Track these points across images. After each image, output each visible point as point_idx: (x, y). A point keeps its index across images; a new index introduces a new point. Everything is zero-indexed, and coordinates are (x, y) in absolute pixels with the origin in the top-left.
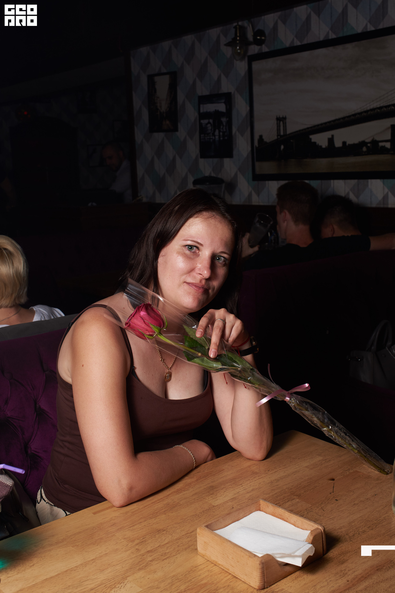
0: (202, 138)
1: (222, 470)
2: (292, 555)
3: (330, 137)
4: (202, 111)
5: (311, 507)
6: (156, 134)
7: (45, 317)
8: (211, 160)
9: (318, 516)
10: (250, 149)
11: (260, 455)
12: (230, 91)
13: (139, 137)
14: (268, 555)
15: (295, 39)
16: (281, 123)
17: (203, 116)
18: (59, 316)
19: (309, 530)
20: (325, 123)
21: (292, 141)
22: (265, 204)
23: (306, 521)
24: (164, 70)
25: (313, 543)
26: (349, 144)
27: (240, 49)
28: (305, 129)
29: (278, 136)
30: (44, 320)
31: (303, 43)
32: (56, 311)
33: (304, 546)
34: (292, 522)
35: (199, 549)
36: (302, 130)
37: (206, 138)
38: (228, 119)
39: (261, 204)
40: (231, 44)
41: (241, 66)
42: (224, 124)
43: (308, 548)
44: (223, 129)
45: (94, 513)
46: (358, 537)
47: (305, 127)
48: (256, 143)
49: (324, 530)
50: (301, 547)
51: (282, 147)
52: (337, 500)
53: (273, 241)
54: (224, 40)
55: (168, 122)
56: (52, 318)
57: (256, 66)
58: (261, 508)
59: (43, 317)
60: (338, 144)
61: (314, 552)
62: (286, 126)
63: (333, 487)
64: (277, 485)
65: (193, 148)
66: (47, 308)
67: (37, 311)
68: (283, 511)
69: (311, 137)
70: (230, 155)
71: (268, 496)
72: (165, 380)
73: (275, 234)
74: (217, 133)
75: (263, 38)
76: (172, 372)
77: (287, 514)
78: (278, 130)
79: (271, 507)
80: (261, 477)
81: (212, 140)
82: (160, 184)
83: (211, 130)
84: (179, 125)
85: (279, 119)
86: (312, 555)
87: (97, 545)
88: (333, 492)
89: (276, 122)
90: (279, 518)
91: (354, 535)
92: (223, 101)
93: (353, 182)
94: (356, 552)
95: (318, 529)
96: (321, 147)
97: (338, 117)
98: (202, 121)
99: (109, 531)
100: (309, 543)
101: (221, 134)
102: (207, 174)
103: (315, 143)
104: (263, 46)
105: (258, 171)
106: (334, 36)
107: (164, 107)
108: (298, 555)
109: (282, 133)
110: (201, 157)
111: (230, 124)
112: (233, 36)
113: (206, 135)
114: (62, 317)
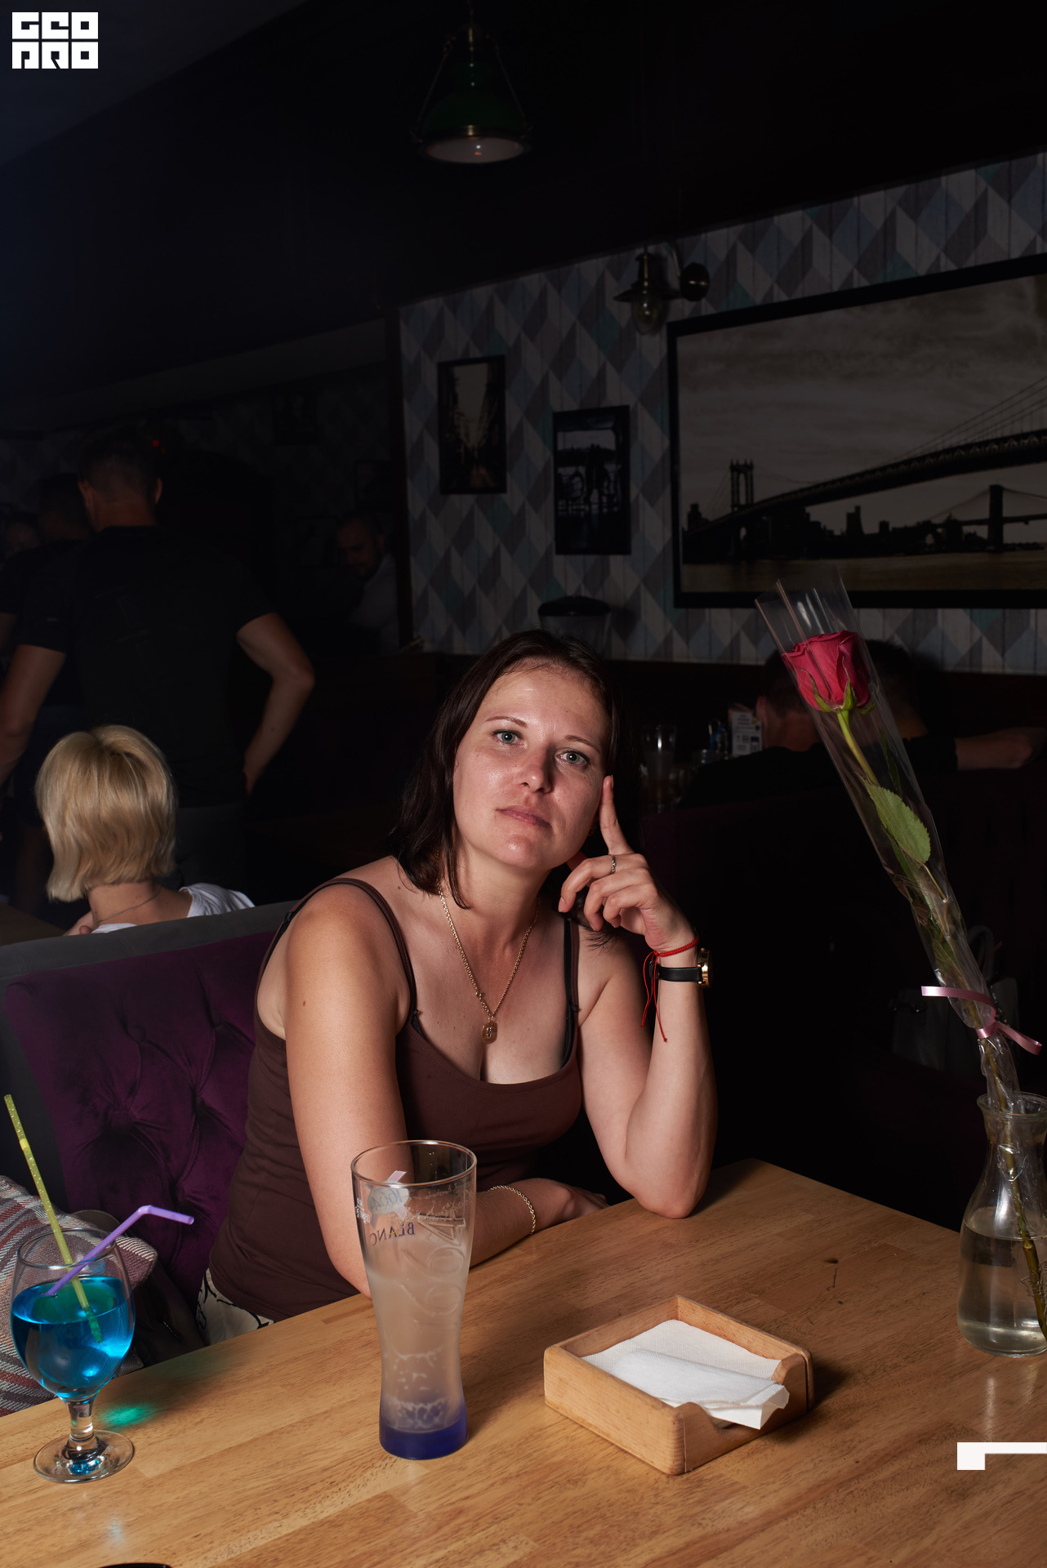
0: (560, 508)
1: (598, 1239)
2: (742, 1404)
3: (852, 510)
4: (560, 447)
5: (785, 1316)
6: (455, 499)
7: (214, 909)
8: (580, 558)
9: (799, 1335)
10: (669, 535)
11: (679, 1208)
12: (625, 403)
13: (417, 500)
14: (691, 1405)
15: (776, 289)
16: (742, 477)
17: (563, 458)
18: (242, 907)
19: (779, 1359)
20: (842, 480)
21: (764, 518)
22: (703, 661)
23: (773, 1340)
24: (475, 353)
25: (786, 1382)
26: (894, 529)
27: (649, 308)
28: (795, 493)
29: (733, 506)
30: (211, 914)
31: (793, 297)
32: (237, 897)
33: (767, 1387)
34: (745, 1342)
35: (547, 1393)
36: (789, 494)
37: (570, 508)
38: (619, 466)
39: (694, 660)
40: (631, 296)
41: (652, 347)
42: (612, 477)
43: (774, 1393)
44: (608, 488)
45: (327, 1321)
46: (883, 1377)
47: (796, 487)
48: (684, 522)
49: (811, 1358)
50: (761, 1389)
51: (743, 532)
52: (841, 1303)
53: (719, 745)
54: (613, 288)
55: (483, 471)
56: (229, 910)
57: (687, 346)
58: (680, 1313)
59: (209, 910)
60: (870, 527)
61: (787, 1402)
62: (752, 485)
63: (835, 1276)
64: (716, 1270)
65: (540, 531)
66: (218, 889)
67: (195, 896)
68: (726, 1319)
69: (809, 509)
70: (624, 549)
71: (695, 1292)
72: (484, 1039)
73: (723, 730)
74: (595, 497)
75: (703, 283)
76: (497, 1022)
77: (733, 1326)
78: (733, 493)
79: (700, 1313)
80: (681, 1253)
81: (582, 513)
82: (464, 612)
83: (582, 489)
84: (510, 480)
85: (736, 469)
86: (783, 1407)
87: (334, 1385)
88: (834, 1287)
89: (729, 474)
90: (716, 1334)
91: (873, 1373)
92: (610, 425)
93: (902, 614)
94: (876, 1407)
95: (797, 1355)
96: (831, 532)
97: (870, 466)
98: (561, 470)
99: (359, 1357)
100: (778, 1383)
101: (605, 499)
102: (571, 592)
103: (818, 524)
104: (704, 301)
105: (687, 587)
106: (864, 283)
107: (473, 434)
108: (754, 1404)
109: (743, 501)
110: (559, 551)
111: (624, 476)
112: (635, 279)
113: (570, 502)
114: (248, 909)
